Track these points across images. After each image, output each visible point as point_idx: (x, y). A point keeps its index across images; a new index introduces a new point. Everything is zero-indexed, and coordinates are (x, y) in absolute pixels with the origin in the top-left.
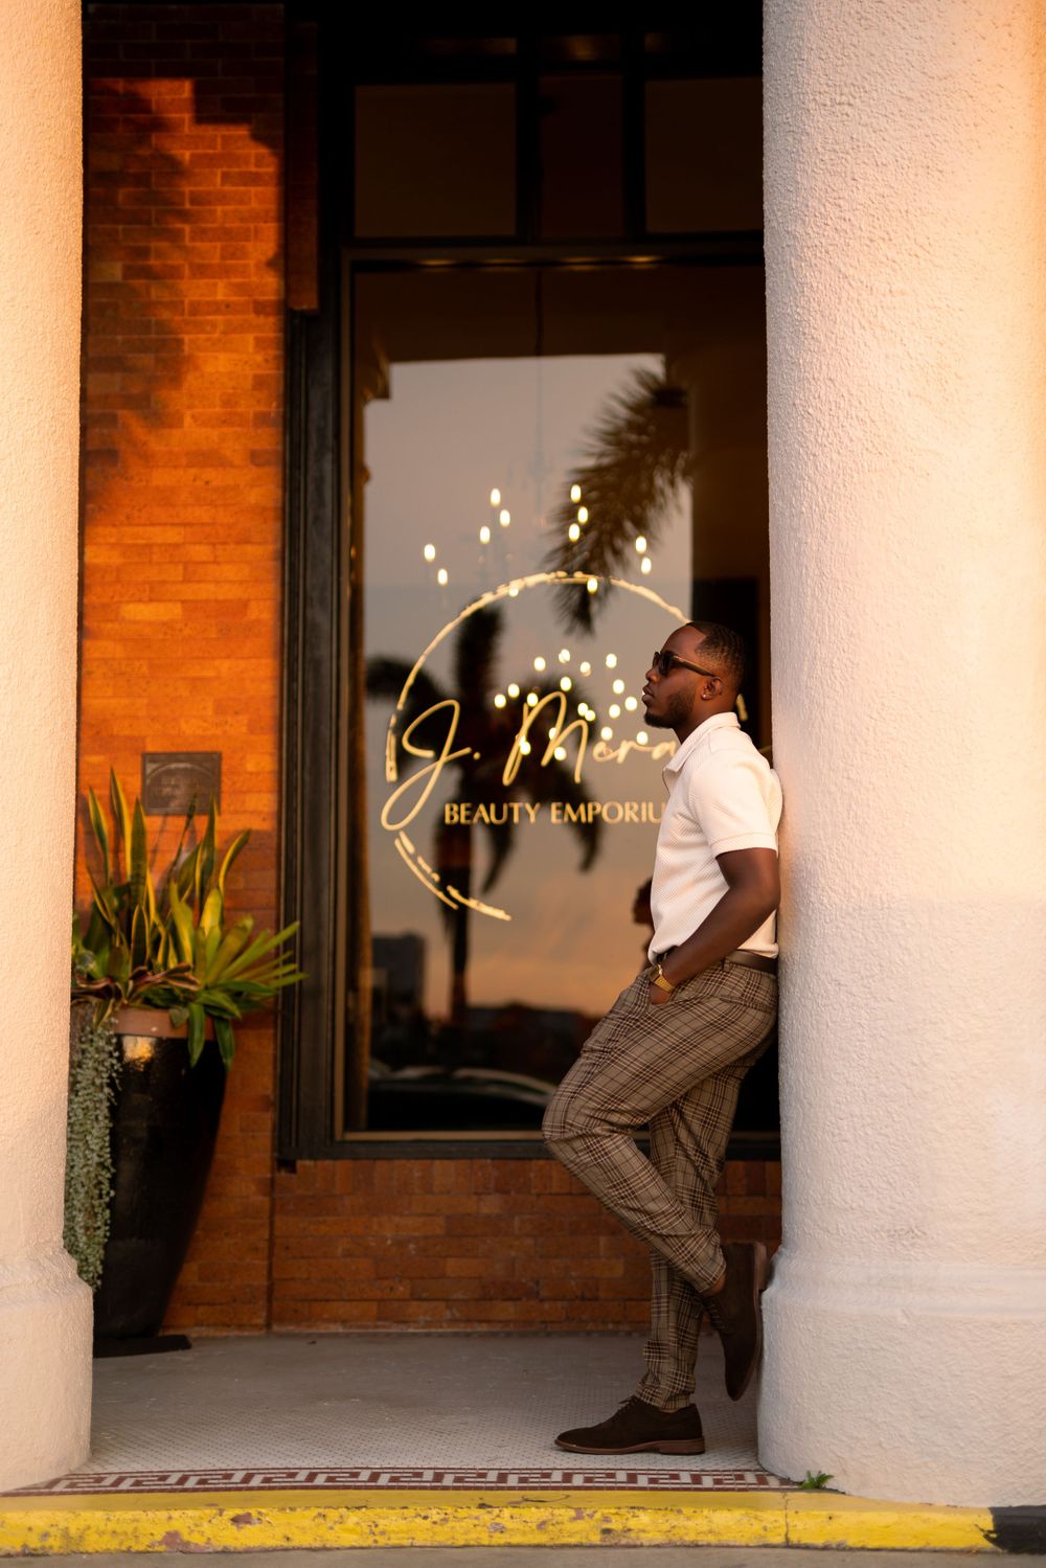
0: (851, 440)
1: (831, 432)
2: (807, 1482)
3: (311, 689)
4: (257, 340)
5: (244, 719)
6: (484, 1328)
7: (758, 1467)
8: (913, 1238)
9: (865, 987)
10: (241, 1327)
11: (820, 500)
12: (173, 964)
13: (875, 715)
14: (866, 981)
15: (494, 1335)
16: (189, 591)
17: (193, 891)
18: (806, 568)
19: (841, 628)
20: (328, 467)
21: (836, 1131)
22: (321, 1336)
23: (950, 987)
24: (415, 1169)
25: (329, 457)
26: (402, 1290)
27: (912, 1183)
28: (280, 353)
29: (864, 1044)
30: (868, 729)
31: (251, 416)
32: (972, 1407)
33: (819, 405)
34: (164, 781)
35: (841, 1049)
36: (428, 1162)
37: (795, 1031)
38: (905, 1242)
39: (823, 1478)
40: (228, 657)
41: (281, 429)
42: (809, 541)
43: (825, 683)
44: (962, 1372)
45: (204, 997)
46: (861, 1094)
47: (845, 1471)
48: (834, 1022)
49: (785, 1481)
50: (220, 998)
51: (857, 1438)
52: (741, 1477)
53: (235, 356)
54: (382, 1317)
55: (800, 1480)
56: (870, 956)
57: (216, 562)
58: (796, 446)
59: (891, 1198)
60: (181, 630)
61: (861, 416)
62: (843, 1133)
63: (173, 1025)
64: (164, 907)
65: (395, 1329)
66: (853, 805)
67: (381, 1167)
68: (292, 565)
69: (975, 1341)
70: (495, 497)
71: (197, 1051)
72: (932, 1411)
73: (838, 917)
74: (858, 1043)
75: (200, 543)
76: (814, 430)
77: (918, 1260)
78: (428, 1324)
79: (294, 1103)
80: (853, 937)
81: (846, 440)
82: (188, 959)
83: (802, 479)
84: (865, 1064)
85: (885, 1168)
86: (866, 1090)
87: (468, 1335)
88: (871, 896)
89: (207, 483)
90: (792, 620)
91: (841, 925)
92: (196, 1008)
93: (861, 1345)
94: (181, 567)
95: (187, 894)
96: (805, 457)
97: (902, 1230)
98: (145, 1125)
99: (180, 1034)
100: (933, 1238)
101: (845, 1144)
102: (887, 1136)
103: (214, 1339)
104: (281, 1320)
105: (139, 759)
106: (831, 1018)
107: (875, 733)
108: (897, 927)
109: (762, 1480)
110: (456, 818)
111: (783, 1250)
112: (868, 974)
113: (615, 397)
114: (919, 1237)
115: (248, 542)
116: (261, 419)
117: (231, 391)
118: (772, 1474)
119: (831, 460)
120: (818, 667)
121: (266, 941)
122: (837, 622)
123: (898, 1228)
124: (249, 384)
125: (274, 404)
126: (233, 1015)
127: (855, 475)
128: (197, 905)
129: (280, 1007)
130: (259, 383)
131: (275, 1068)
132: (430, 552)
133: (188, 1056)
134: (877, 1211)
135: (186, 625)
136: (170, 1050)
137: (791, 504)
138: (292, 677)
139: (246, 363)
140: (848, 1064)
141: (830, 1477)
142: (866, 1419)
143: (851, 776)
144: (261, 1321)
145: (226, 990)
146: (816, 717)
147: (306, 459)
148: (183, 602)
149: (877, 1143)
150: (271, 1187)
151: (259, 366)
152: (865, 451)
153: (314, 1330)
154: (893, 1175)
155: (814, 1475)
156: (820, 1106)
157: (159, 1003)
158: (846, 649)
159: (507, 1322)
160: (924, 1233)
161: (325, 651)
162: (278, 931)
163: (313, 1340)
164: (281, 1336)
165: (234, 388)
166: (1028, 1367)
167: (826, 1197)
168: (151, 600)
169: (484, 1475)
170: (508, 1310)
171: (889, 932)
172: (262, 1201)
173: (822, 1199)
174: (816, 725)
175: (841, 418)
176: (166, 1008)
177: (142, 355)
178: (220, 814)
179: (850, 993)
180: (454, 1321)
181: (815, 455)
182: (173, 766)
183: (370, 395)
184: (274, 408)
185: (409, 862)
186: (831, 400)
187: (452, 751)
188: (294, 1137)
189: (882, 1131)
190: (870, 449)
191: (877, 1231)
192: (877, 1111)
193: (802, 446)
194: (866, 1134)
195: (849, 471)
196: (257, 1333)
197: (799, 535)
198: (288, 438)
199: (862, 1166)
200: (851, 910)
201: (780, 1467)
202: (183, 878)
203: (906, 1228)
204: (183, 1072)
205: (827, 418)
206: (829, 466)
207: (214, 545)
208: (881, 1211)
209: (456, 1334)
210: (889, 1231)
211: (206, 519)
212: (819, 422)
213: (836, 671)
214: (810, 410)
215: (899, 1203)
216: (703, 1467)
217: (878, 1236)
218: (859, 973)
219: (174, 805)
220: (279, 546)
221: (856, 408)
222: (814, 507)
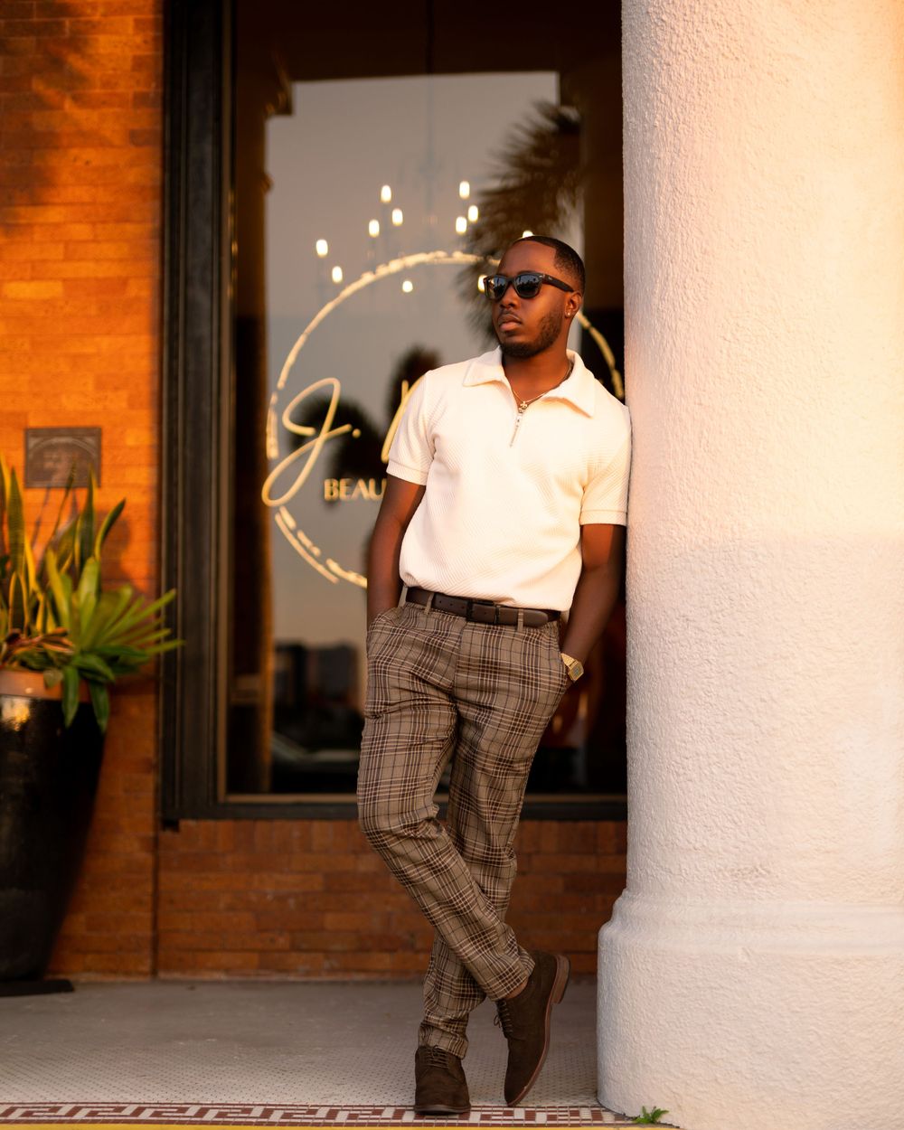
0: (707, 46)
1: (685, 39)
2: (642, 1117)
3: (191, 367)
4: (136, 21)
5: (124, 394)
6: (360, 977)
7: (595, 1103)
8: (757, 877)
9: (715, 622)
10: (127, 973)
11: (673, 111)
12: (51, 628)
13: (729, 336)
14: (715, 616)
15: (369, 983)
16: (70, 270)
17: (73, 562)
18: (659, 186)
19: (695, 247)
20: (208, 148)
21: (681, 771)
22: (204, 983)
23: (803, 620)
24: (295, 829)
25: (209, 139)
26: (283, 941)
27: (757, 822)
28: (160, 34)
29: (712, 680)
30: (721, 351)
31: (130, 96)
32: (811, 1043)
33: (673, 11)
34: (47, 455)
35: (688, 687)
36: (306, 823)
37: (642, 671)
38: (748, 881)
39: (658, 1113)
40: (108, 334)
41: (159, 109)
42: (662, 155)
43: (677, 304)
44: (802, 1008)
45: (78, 661)
46: (708, 733)
47: (679, 1106)
48: (681, 659)
49: (621, 1117)
50: (94, 662)
51: (693, 1075)
52: (577, 1113)
53: (115, 38)
54: (263, 966)
55: (636, 1115)
56: (721, 589)
57: (95, 241)
58: (649, 56)
59: (736, 836)
60: (62, 308)
61: (717, 19)
62: (688, 772)
63: (47, 686)
64: (42, 577)
65: (276, 977)
66: (705, 432)
67: (261, 827)
68: (172, 243)
69: (816, 978)
70: (386, 194)
71: (71, 713)
72: (769, 1047)
73: (688, 550)
74: (705, 680)
75: (80, 222)
76: (667, 38)
77: (762, 899)
78: (308, 973)
79: (177, 768)
80: (702, 571)
81: (701, 47)
82: (66, 625)
83: (655, 90)
84: (713, 702)
85: (730, 807)
86: (713, 728)
87: (344, 983)
88: (721, 526)
89: (87, 163)
90: (644, 241)
91: (690, 558)
92: (71, 671)
93: (700, 984)
94: (61, 246)
95: (67, 564)
96: (659, 68)
97: (746, 869)
98: (21, 781)
99: (54, 694)
100: (777, 877)
101: (690, 783)
102: (733, 775)
103: (101, 984)
104: (168, 968)
105: (21, 435)
106: (678, 655)
107: (729, 356)
108: (749, 559)
109: (597, 1116)
110: (335, 494)
111: (627, 892)
112: (717, 608)
113: (518, 126)
114: (763, 876)
115: (127, 220)
116: (140, 100)
117: (111, 72)
118: (608, 1110)
119: (686, 67)
120: (671, 289)
121: (143, 607)
122: (690, 240)
123: (742, 867)
124: (128, 65)
125: (153, 85)
126: (106, 677)
127: (710, 82)
128: (75, 576)
129: (161, 674)
130: (138, 63)
131: (157, 732)
132: (322, 248)
133: (62, 716)
134: (720, 850)
135: (67, 303)
136: (45, 710)
137: (644, 119)
138: (173, 356)
139: (125, 44)
140: (694, 702)
141: (665, 1112)
142: (702, 1056)
143: (703, 402)
144: (146, 967)
145: (102, 655)
146: (668, 342)
147: (187, 142)
148: (64, 280)
149: (724, 782)
150: (155, 845)
151: (138, 47)
152: (720, 57)
153: (198, 978)
154: (738, 813)
155: (649, 1111)
156: (666, 746)
157: (34, 665)
158: (699, 268)
159: (383, 972)
160: (769, 872)
161: (204, 330)
162: (158, 596)
163: (192, 986)
164: (165, 982)
165: (114, 69)
166: (871, 1002)
167: (670, 838)
168: (33, 279)
169: (314, 1112)
170: (385, 961)
171: (740, 564)
172: (145, 857)
173: (665, 840)
174: (668, 349)
175: (696, 24)
176: (40, 670)
177: (24, 38)
178: (99, 486)
179: (699, 629)
180: (332, 971)
181: (668, 65)
182: (55, 440)
183: (270, 108)
184: (152, 88)
185: (290, 537)
186: (686, 4)
187: (333, 427)
188: (177, 797)
189: (728, 770)
190: (726, 54)
191: (720, 870)
192: (724, 750)
193: (656, 56)
194: (712, 773)
195: (704, 79)
196: (141, 979)
197: (652, 151)
198: (168, 120)
199: (707, 806)
200: (700, 542)
201: (617, 1104)
202: (63, 548)
203: (750, 867)
204: (58, 732)
205: (681, 24)
206: (683, 74)
207: (94, 224)
208: (725, 851)
209: (333, 983)
210: (733, 870)
211: (86, 198)
212: (673, 29)
213: (688, 292)
214: (664, 17)
215: (744, 842)
216: (539, 1105)
217: (721, 876)
218: (708, 607)
219: (57, 479)
220: (157, 224)
221: (712, 11)
222: (667, 118)
